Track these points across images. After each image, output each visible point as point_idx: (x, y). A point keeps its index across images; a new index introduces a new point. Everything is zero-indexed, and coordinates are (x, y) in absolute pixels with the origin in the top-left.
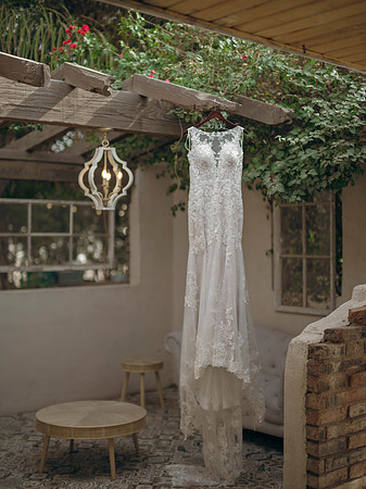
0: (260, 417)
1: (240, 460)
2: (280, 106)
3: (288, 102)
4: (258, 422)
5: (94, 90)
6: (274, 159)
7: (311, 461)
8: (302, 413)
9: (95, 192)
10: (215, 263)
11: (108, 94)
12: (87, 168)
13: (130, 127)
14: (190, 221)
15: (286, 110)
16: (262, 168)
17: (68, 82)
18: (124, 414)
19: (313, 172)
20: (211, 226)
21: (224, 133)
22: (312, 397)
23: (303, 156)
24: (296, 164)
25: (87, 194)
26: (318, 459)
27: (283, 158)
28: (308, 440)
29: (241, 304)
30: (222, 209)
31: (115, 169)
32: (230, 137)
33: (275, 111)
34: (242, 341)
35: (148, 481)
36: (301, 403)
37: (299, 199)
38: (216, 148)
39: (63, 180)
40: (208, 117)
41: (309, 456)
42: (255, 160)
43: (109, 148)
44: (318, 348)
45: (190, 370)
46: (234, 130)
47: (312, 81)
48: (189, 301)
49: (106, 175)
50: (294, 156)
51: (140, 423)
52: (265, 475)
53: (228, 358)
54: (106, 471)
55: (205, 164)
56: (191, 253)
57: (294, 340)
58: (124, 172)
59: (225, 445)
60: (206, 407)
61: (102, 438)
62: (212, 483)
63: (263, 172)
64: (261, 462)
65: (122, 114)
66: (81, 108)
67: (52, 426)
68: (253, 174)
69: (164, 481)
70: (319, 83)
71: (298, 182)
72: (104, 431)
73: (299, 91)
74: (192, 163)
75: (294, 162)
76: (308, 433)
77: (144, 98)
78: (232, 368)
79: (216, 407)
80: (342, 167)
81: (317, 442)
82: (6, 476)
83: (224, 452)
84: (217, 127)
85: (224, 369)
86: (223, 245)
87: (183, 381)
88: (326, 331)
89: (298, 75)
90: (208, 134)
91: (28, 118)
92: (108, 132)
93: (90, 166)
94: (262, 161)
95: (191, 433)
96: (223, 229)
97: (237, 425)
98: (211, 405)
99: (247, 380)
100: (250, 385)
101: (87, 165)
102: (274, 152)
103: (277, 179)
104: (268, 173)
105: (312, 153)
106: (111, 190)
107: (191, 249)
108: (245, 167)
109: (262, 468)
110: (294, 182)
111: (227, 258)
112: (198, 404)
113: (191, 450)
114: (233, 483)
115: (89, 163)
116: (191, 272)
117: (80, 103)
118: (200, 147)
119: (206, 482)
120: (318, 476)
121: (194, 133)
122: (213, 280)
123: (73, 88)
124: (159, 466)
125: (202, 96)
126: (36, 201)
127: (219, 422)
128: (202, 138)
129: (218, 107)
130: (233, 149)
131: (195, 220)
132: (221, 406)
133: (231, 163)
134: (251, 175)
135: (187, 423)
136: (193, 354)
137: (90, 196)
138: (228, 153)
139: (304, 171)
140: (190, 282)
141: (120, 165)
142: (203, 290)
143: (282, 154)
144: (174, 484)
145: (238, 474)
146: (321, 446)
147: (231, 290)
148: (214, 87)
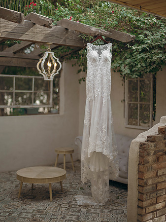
0: (117, 175)
1: (107, 194)
2: (129, 34)
3: (133, 32)
4: (116, 177)
5: (44, 26)
6: (126, 58)
7: (140, 195)
8: (136, 173)
9: (44, 72)
10: (98, 105)
11: (51, 27)
12: (41, 61)
13: (61, 42)
14: (87, 86)
15: (132, 36)
16: (120, 62)
17: (32, 21)
18: (56, 172)
19: (144, 65)
20: (97, 89)
21: (103, 46)
22: (141, 166)
23: (139, 56)
24: (136, 61)
25: (40, 73)
26: (143, 194)
27: (130, 58)
28: (139, 185)
29: (109, 124)
30: (102, 81)
31: (53, 62)
32: (106, 48)
33: (126, 36)
34: (110, 141)
35: (66, 202)
36: (136, 169)
37: (137, 76)
38: (99, 53)
39: (30, 67)
40: (96, 38)
41: (139, 192)
42: (117, 58)
43: (51, 52)
44: (144, 144)
45: (86, 153)
46: (108, 45)
47: (144, 23)
48: (86, 122)
49: (49, 65)
50: (135, 57)
51: (63, 177)
52: (119, 201)
53: (103, 148)
54: (48, 198)
55: (94, 60)
56: (87, 100)
57: (133, 140)
58: (57, 63)
59: (101, 187)
60: (93, 170)
61: (46, 184)
62: (95, 204)
63: (121, 64)
64: (117, 195)
65: (57, 37)
66: (39, 33)
67: (23, 177)
68: (116, 65)
69: (74, 202)
70: (147, 24)
71: (137, 69)
72: (47, 180)
73: (138, 27)
74: (88, 59)
75: (135, 59)
76: (139, 182)
77: (67, 29)
78: (105, 153)
79: (97, 170)
80: (157, 62)
81: (143, 186)
82: (3, 199)
83: (101, 190)
84: (100, 43)
85: (101, 153)
86: (102, 97)
87: (83, 158)
88: (148, 137)
89: (137, 20)
90: (96, 46)
91: (14, 38)
92: (50, 45)
93: (42, 60)
94: (120, 59)
95: (86, 181)
96: (102, 90)
97: (107, 178)
98: (95, 169)
99: (111, 158)
100: (113, 160)
101: (40, 59)
102: (126, 55)
103: (127, 67)
104: (123, 64)
105: (143, 55)
106: (51, 71)
107: (87, 98)
108: (113, 61)
109: (118, 198)
110: (134, 69)
111: (104, 103)
112: (89, 169)
113: (86, 189)
114: (105, 204)
115: (42, 59)
116: (87, 109)
117: (38, 31)
118: (92, 52)
119: (92, 203)
120: (143, 201)
121: (89, 46)
122: (97, 113)
123: (35, 24)
124: (71, 196)
125: (94, 29)
126: (17, 76)
127: (99, 177)
128: (93, 48)
129: (101, 34)
130: (107, 53)
131: (89, 85)
132: (99, 170)
133: (106, 60)
134: (115, 65)
135: (84, 177)
136: (87, 146)
137: (42, 74)
138: (105, 55)
139: (139, 64)
140: (87, 114)
141: (56, 60)
142: (92, 118)
143: (130, 56)
144: (78, 204)
145: (107, 200)
146: (144, 188)
147: (105, 118)
148: (99, 25)
